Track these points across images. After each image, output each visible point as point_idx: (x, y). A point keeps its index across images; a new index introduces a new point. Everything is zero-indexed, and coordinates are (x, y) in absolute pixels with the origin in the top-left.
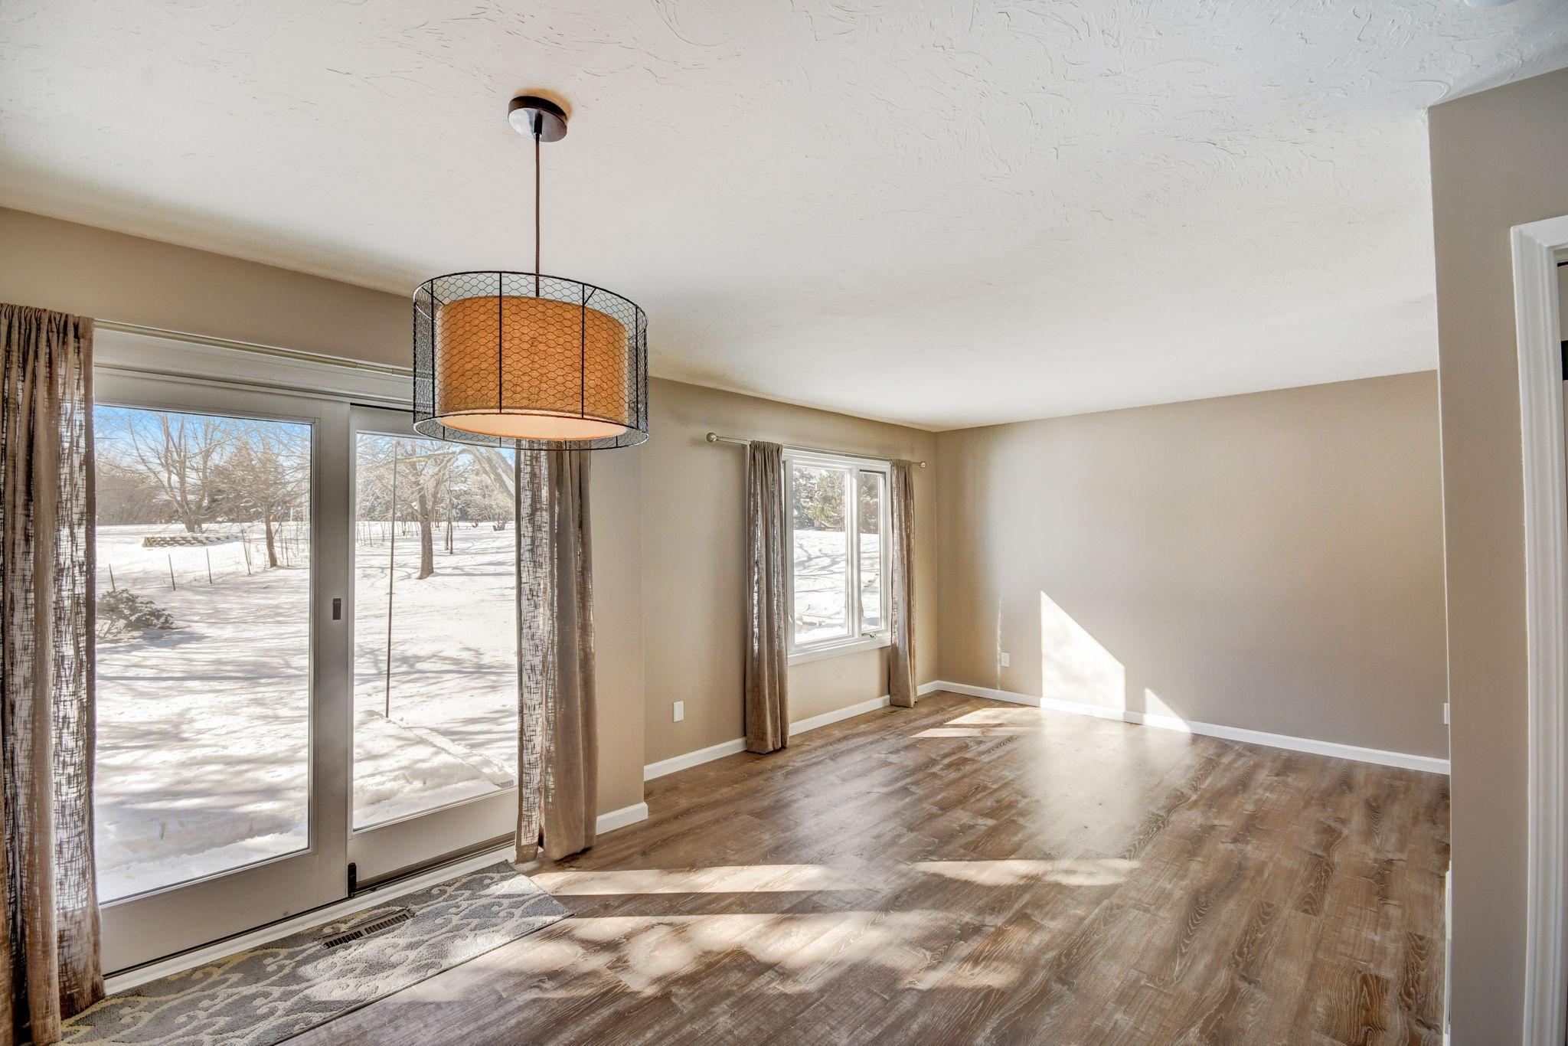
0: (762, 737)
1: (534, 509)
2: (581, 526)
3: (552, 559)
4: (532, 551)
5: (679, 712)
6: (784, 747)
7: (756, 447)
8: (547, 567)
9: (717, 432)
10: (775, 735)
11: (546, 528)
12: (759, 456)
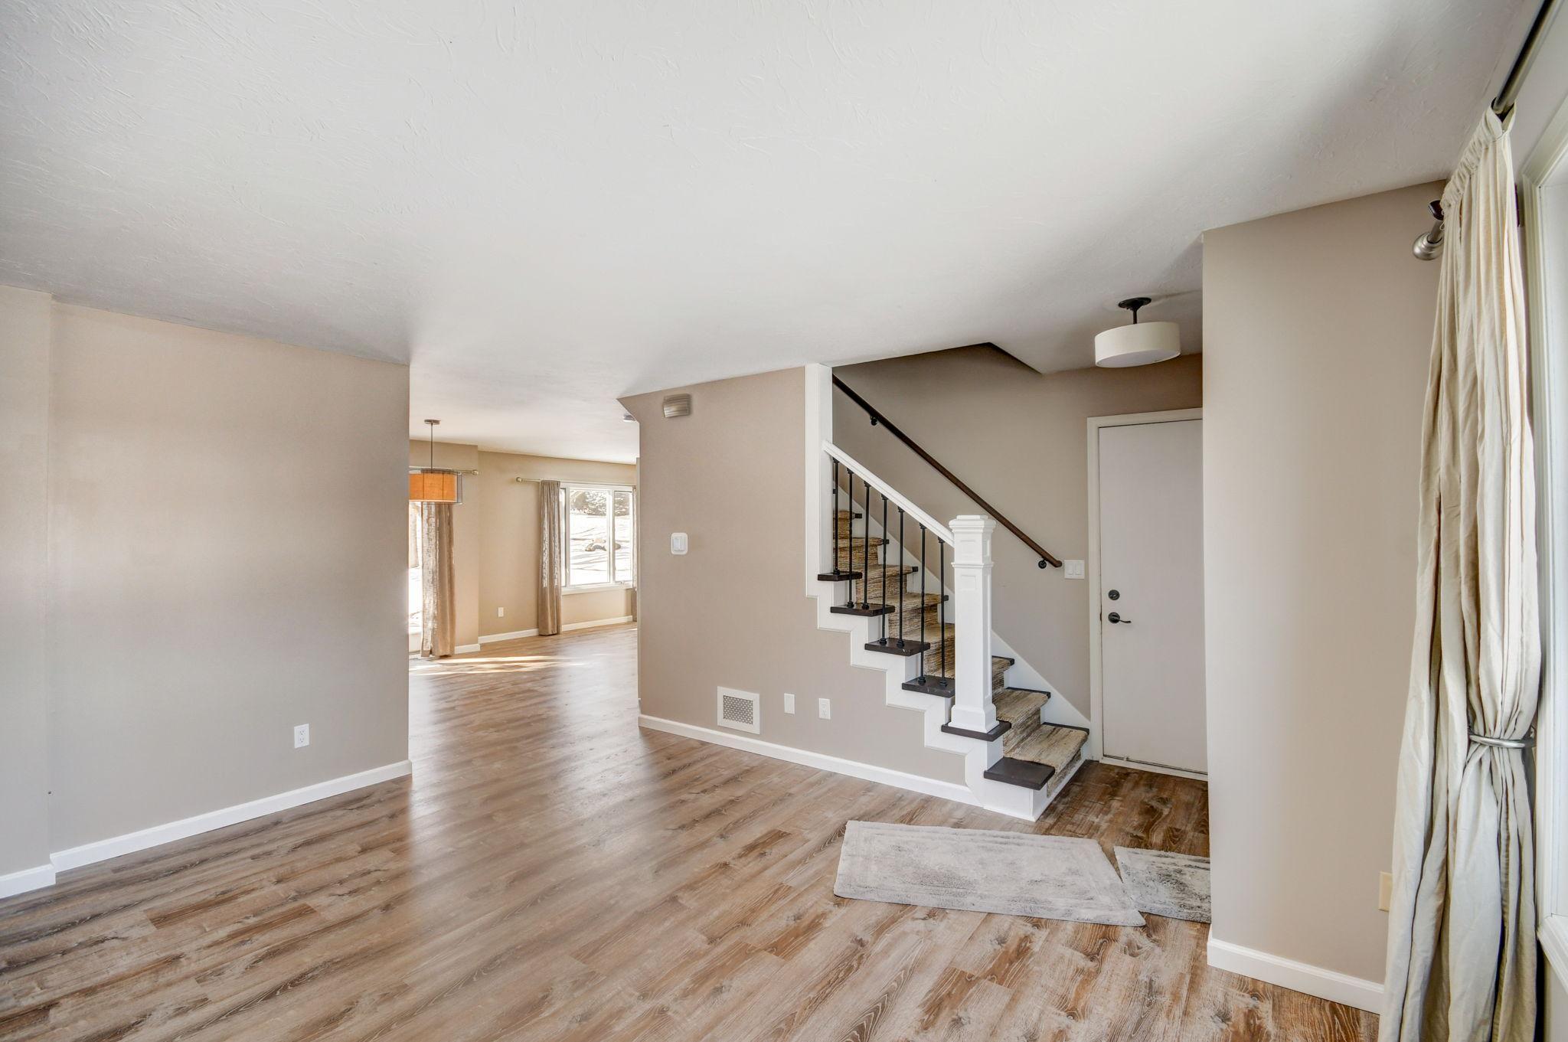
0: (546, 627)
1: (429, 518)
2: (449, 524)
3: (436, 537)
4: (428, 534)
5: (501, 612)
6: (558, 633)
7: (544, 483)
8: (434, 541)
9: (522, 476)
10: (553, 627)
11: (434, 525)
12: (546, 488)
